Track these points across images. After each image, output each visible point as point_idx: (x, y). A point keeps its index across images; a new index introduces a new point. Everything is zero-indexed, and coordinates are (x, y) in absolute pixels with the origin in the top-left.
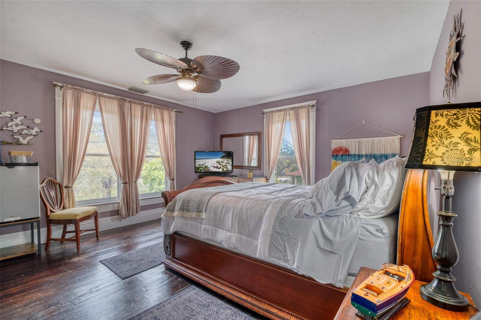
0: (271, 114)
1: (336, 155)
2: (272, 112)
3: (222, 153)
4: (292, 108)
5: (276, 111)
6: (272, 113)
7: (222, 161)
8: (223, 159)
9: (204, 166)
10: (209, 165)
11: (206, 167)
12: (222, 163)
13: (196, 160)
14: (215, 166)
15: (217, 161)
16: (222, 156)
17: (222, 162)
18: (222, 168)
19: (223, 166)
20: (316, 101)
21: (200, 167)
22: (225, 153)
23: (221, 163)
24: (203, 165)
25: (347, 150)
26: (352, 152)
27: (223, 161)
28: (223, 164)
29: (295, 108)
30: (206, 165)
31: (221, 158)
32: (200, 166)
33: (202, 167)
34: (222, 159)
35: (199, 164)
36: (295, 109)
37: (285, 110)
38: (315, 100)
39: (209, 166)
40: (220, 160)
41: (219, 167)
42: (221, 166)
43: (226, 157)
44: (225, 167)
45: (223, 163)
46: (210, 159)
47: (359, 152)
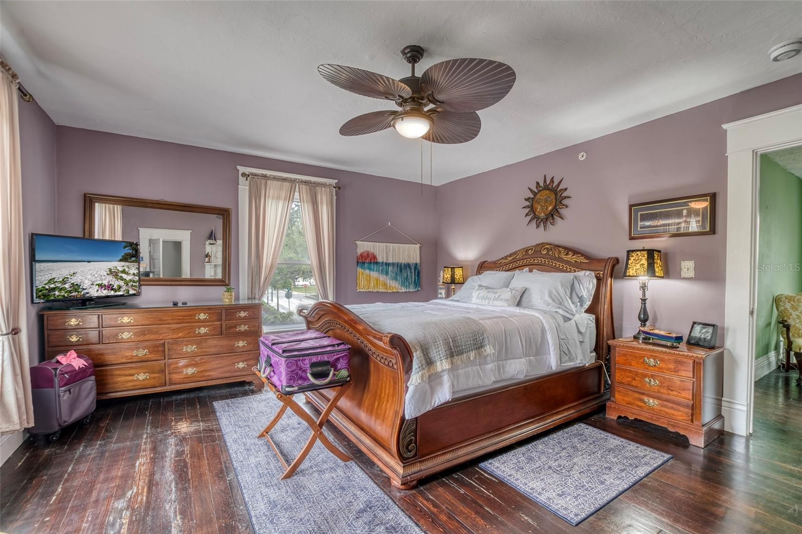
0: (263, 181)
1: (362, 262)
2: (265, 176)
3: (125, 247)
4: (306, 183)
5: (275, 178)
6: (266, 180)
7: (124, 270)
8: (127, 264)
9: (67, 286)
10: (86, 281)
11: (76, 287)
12: (124, 276)
13: (38, 266)
14: (105, 282)
15: (110, 270)
16: (123, 254)
17: (124, 272)
18: (124, 288)
19: (127, 284)
20: (336, 181)
21: (54, 289)
22: (131, 246)
23: (120, 275)
24: (64, 281)
25: (375, 257)
26: (380, 260)
27: (127, 269)
28: (128, 278)
29: (311, 183)
30: (76, 280)
31: (121, 260)
32: (52, 286)
33: (61, 289)
34: (123, 263)
35: (49, 277)
36: (310, 185)
37: (292, 181)
38: (336, 179)
39: (86, 284)
40: (119, 266)
41: (115, 287)
42: (122, 283)
43: (134, 259)
44: (132, 286)
45: (127, 274)
46: (89, 262)
47: (386, 260)
